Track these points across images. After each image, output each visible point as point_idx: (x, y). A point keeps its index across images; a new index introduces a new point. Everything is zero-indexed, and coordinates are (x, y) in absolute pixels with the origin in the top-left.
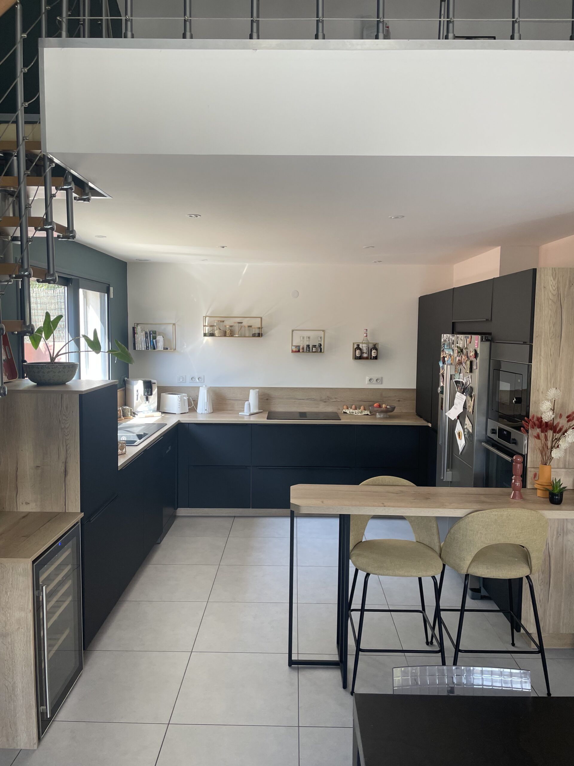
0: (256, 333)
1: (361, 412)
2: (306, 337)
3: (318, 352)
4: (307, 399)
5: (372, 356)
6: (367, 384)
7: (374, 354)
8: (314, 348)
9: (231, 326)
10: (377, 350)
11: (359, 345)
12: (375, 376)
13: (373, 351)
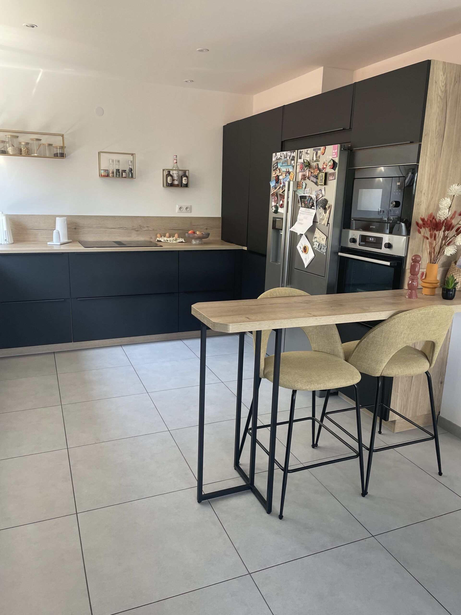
0: (58, 152)
1: (176, 240)
2: (116, 160)
3: (129, 177)
4: (119, 228)
5: (182, 183)
6: (178, 212)
7: (185, 181)
8: (124, 173)
9: (27, 144)
10: (187, 177)
11: (170, 171)
12: (185, 204)
13: (184, 178)
